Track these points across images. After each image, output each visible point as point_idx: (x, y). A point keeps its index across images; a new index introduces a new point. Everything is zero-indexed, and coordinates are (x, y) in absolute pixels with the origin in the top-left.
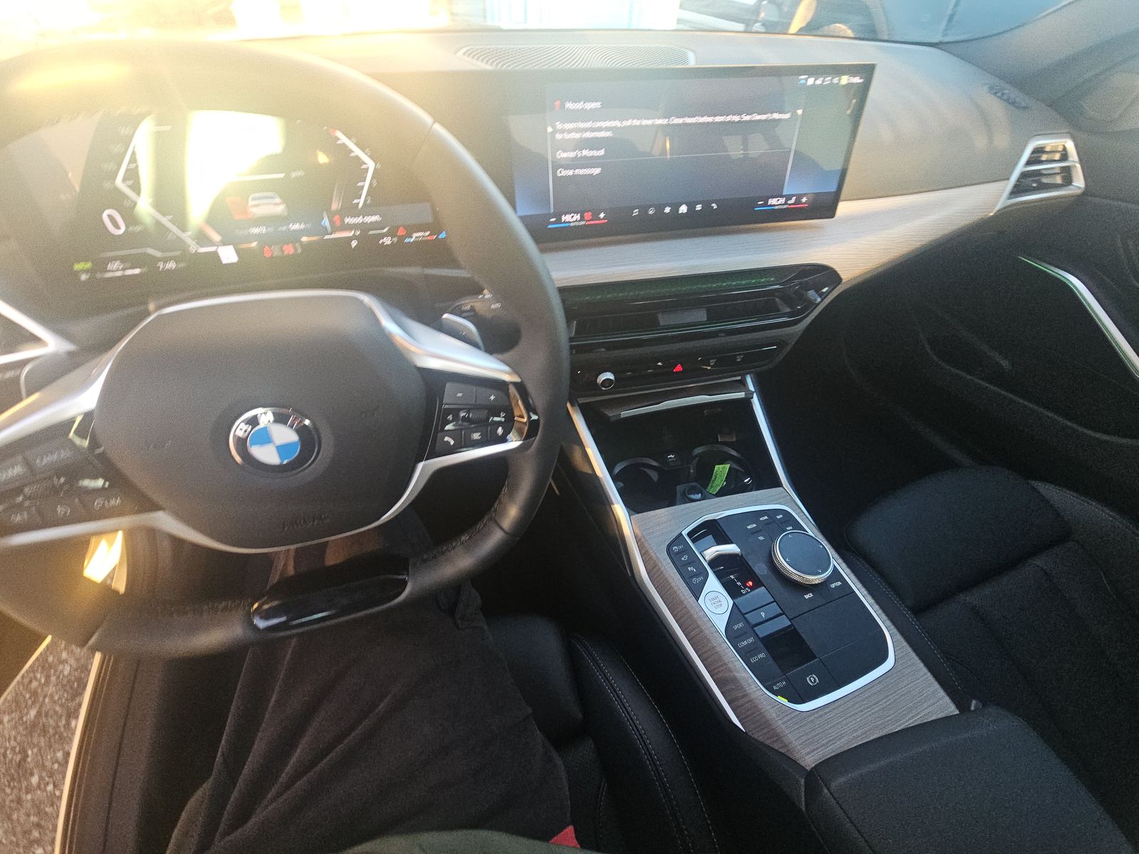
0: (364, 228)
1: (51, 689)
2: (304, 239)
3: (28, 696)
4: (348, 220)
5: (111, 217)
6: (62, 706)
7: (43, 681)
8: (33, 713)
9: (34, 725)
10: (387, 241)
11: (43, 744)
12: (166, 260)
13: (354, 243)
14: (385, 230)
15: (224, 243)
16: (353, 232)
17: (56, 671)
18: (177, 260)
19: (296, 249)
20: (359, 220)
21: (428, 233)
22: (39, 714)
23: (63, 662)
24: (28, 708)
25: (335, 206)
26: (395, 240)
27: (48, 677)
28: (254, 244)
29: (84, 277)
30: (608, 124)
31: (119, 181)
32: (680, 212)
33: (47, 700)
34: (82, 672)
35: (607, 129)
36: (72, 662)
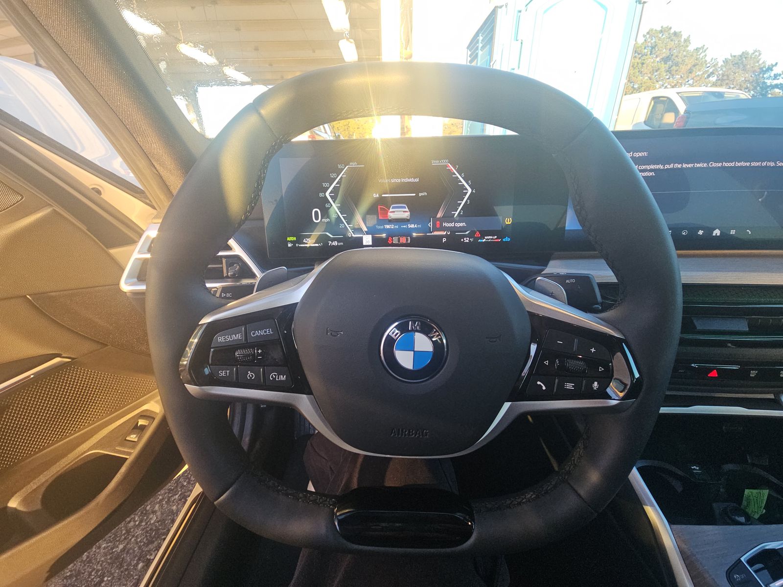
0: (453, 230)
1: (139, 532)
2: (414, 234)
3: (124, 532)
4: (446, 224)
5: (316, 213)
6: (140, 548)
7: (137, 523)
8: (121, 547)
9: (118, 557)
10: (466, 240)
11: (116, 575)
12: (333, 240)
13: (444, 240)
14: (467, 233)
15: (367, 233)
16: (446, 232)
17: (147, 518)
18: (339, 240)
19: (407, 240)
20: (452, 225)
21: (496, 237)
22: (123, 550)
23: (154, 512)
24: (120, 542)
25: (439, 215)
26: (472, 240)
27: (141, 521)
28: (384, 235)
29: (290, 245)
30: (652, 167)
31: (327, 194)
32: (714, 234)
33: (133, 539)
34: (161, 525)
35: (651, 170)
36: (159, 513)
